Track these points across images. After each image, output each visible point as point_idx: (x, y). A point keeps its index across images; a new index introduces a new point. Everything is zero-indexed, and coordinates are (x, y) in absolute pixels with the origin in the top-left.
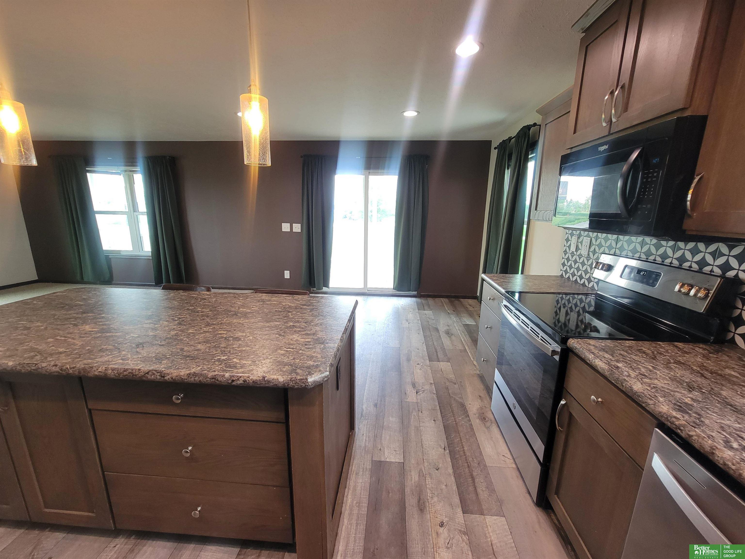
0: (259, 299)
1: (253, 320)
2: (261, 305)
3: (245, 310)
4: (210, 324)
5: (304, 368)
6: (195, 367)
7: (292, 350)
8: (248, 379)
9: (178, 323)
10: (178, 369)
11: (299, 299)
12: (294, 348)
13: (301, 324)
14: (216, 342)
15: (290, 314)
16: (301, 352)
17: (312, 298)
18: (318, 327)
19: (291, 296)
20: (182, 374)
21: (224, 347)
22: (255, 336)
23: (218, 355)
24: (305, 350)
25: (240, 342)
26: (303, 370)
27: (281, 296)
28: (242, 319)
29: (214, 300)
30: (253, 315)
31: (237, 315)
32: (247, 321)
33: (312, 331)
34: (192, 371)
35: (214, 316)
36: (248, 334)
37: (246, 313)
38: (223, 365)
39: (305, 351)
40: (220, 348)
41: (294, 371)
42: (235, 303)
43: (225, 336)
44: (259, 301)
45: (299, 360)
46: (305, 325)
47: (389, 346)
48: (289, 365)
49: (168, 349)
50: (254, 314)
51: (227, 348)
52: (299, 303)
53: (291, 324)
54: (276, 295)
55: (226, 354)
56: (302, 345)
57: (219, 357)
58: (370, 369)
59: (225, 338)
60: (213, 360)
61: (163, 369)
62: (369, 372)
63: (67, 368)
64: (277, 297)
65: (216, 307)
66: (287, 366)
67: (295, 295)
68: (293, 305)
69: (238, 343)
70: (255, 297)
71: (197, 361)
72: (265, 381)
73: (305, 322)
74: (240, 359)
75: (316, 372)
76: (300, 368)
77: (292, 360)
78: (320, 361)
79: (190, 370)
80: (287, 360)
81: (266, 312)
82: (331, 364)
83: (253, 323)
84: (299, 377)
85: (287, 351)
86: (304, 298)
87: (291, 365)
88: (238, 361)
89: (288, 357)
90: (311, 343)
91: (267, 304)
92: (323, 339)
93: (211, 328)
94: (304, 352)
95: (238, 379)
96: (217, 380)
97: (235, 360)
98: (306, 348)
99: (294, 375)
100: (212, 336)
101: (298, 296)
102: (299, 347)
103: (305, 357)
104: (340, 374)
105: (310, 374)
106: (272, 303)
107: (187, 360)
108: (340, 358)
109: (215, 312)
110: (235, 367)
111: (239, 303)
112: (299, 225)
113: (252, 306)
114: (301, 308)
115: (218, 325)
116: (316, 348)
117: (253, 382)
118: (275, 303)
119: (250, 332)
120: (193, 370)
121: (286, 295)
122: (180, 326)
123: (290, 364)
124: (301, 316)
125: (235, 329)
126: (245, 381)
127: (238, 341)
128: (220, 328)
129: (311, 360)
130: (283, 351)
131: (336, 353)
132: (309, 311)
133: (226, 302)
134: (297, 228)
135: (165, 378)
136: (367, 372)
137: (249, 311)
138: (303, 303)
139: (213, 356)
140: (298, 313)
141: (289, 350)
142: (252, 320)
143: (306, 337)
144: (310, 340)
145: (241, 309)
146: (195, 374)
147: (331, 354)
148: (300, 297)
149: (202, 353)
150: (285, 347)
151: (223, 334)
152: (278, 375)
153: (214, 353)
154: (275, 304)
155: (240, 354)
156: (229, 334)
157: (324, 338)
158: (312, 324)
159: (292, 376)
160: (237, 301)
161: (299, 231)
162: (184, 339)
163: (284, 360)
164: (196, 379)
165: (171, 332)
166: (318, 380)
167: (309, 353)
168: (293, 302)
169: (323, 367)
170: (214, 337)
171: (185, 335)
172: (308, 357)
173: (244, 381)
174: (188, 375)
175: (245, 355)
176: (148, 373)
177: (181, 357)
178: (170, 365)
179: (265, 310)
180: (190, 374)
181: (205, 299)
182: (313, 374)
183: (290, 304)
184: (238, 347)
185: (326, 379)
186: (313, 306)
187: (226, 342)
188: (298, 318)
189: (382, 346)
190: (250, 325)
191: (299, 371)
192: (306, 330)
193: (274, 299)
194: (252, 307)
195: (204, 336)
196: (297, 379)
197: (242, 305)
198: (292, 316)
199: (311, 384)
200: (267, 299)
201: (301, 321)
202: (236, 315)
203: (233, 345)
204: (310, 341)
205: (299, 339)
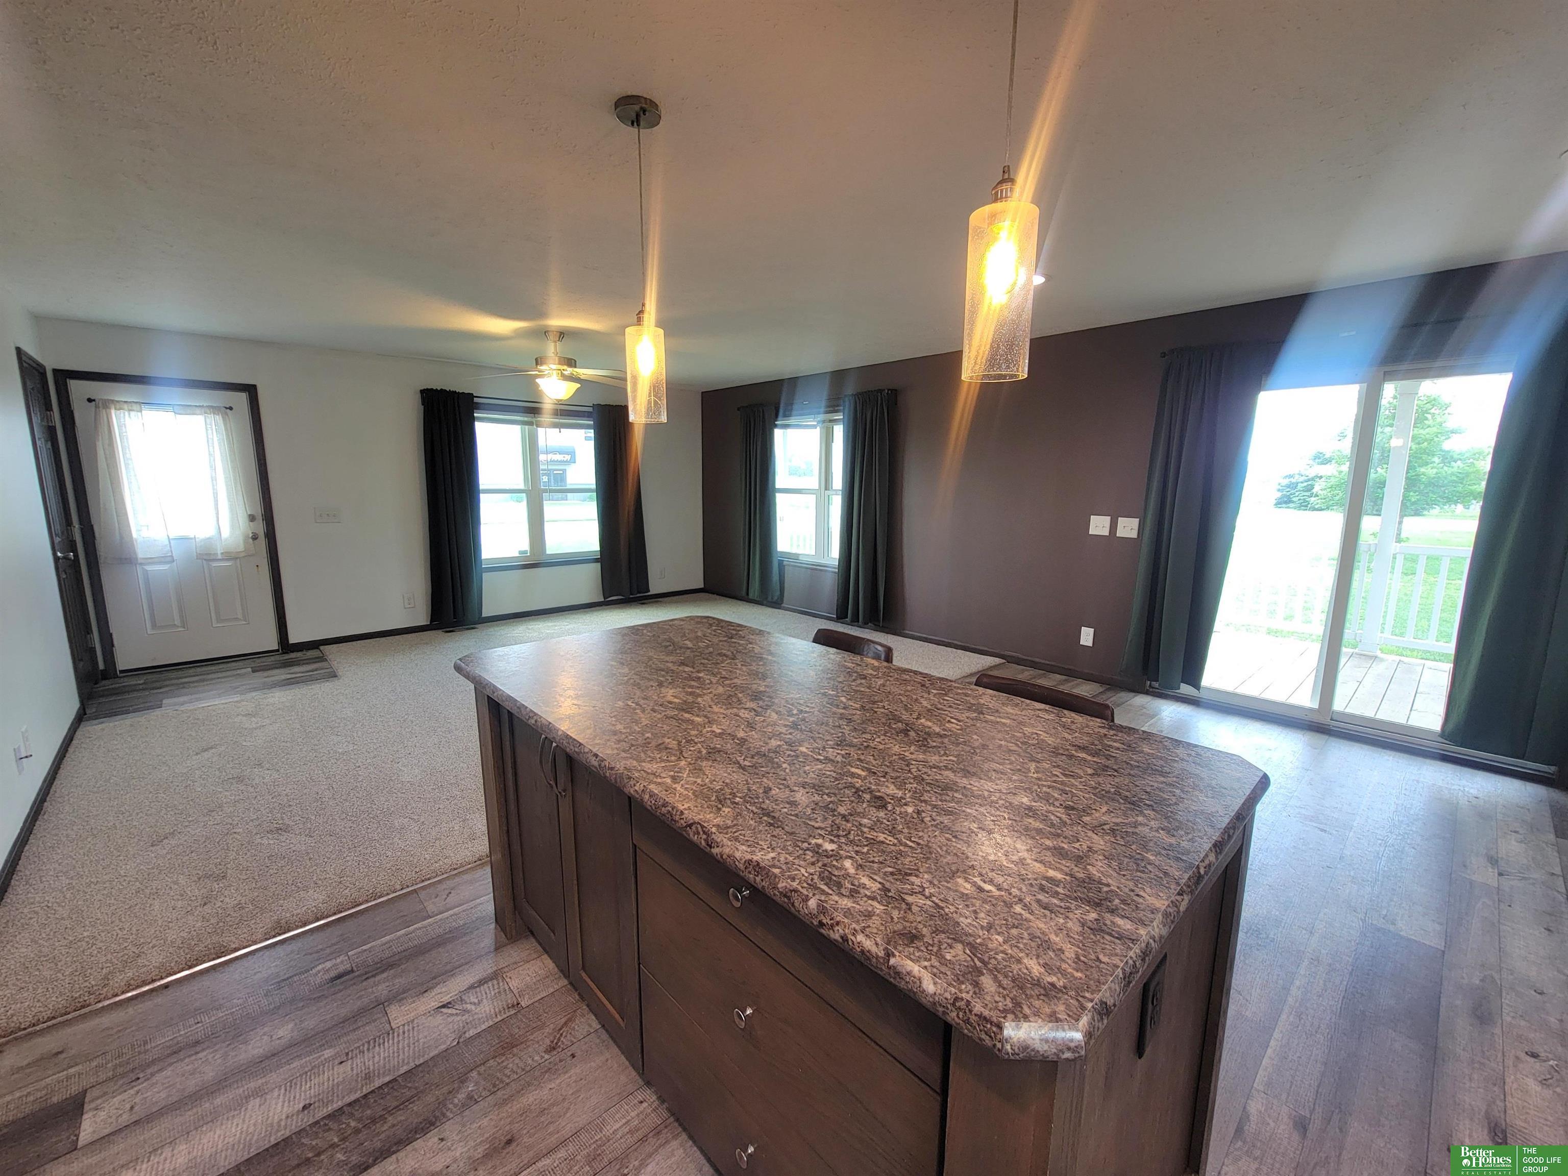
0: (972, 701)
1: (937, 758)
2: (972, 719)
3: (930, 724)
4: (845, 740)
5: (1006, 976)
6: (765, 847)
7: (996, 893)
8: (853, 938)
9: (793, 722)
10: (736, 839)
11: (1073, 727)
12: (1005, 886)
13: (1052, 808)
14: (835, 794)
15: (1033, 766)
16: (1018, 909)
17: (1112, 732)
18: (1102, 837)
19: (1056, 710)
20: (738, 855)
21: (844, 816)
22: (923, 806)
23: (822, 832)
24: (1035, 906)
25: (882, 814)
26: (1000, 985)
27: (1027, 705)
28: (913, 748)
29: (880, 682)
30: (943, 743)
31: (907, 735)
32: (921, 757)
33: (1077, 845)
34: (755, 858)
35: (863, 722)
36: (908, 795)
37: (929, 734)
38: (818, 868)
39: (1032, 913)
40: (834, 815)
41: (971, 975)
42: (916, 700)
43: (858, 783)
44: (969, 709)
45: (1000, 939)
46: (1064, 816)
47: (1392, 928)
48: (969, 944)
49: (747, 781)
50: (946, 740)
51: (847, 821)
52: (1070, 737)
53: (1025, 800)
54: (1017, 700)
55: (838, 836)
56: (1031, 885)
57: (820, 841)
58: (1297, 983)
59: (858, 790)
60: (806, 845)
61: (714, 830)
62: (1294, 991)
63: (605, 766)
64: (1017, 705)
65: (874, 703)
66: (959, 946)
67: (1066, 712)
68: (1050, 740)
69: (878, 813)
70: (966, 695)
71: (777, 831)
72: (889, 968)
73: (1066, 807)
74: (860, 867)
75: (1037, 1014)
76: (995, 972)
77: (982, 927)
78: (1064, 973)
79: (752, 853)
80: (969, 921)
81: (976, 744)
82: (1103, 1003)
83: (931, 767)
84: (978, 1008)
85: (981, 890)
86: (1087, 726)
87: (973, 947)
88: (852, 871)
89: (975, 912)
90: (1060, 890)
91: (986, 722)
92: (1105, 889)
93: (843, 752)
94: (1026, 915)
95: (832, 926)
96: (793, 904)
97: (848, 864)
98: (1038, 901)
99: (966, 992)
100: (834, 775)
101: (1073, 714)
102: (1020, 889)
103: (1026, 935)
104: (1154, 1007)
105: (1017, 1013)
106: (998, 720)
107: (761, 823)
108: (1165, 956)
109: (868, 715)
110: (839, 885)
111: (925, 703)
112: (1135, 522)
113: (948, 719)
114: (1071, 757)
115: (859, 749)
116: (1071, 915)
117: (862, 952)
118: (1007, 721)
119: (915, 792)
120: (757, 857)
121: (1042, 706)
122: (793, 731)
123: (971, 939)
124: (1062, 783)
125: (886, 773)
126: (844, 938)
127: (878, 808)
128: (859, 760)
129: (1038, 957)
130: (968, 886)
131: (1134, 966)
132: (1090, 771)
133: (900, 694)
134: (1128, 528)
135: (712, 850)
136: (1286, 989)
137: (937, 729)
138: (1079, 742)
139: (812, 832)
140: (1056, 771)
141: (987, 887)
142: (934, 759)
143: (1051, 859)
144: (1059, 876)
145: (923, 721)
146: (758, 867)
147: (1116, 960)
148: (1079, 719)
149: (796, 815)
150: (981, 875)
151: (859, 776)
152: (925, 967)
153: (816, 825)
154: (1004, 724)
155: (865, 850)
156: (870, 783)
157: (1108, 885)
158: (1087, 819)
159: (961, 991)
160: (922, 697)
161: (1134, 535)
162: (784, 766)
163: (962, 919)
164: (758, 879)
165: (772, 740)
166: (1042, 1048)
167: (1042, 926)
168: (1053, 731)
169: (1068, 1006)
170: (836, 779)
171: (789, 755)
172: (1033, 937)
173: (842, 937)
174: (747, 864)
175: (876, 860)
176: (690, 826)
177: (755, 810)
178: (729, 823)
179: (975, 737)
180: (749, 862)
181: (865, 678)
182: (1026, 1018)
183: (1043, 736)
184: (871, 828)
185: (1068, 1055)
186: (1108, 757)
187: (852, 802)
188: (1049, 787)
189: (1364, 921)
190: (925, 770)
191: (987, 981)
192: (1058, 836)
193: (1009, 709)
194: (949, 721)
195: (820, 770)
196: (971, 1011)
197: (929, 710)
198: (1035, 775)
199: (1010, 1051)
200: (991, 705)
201: (1057, 800)
202: (905, 732)
203: (864, 817)
204: (1060, 881)
205: (1029, 861)
